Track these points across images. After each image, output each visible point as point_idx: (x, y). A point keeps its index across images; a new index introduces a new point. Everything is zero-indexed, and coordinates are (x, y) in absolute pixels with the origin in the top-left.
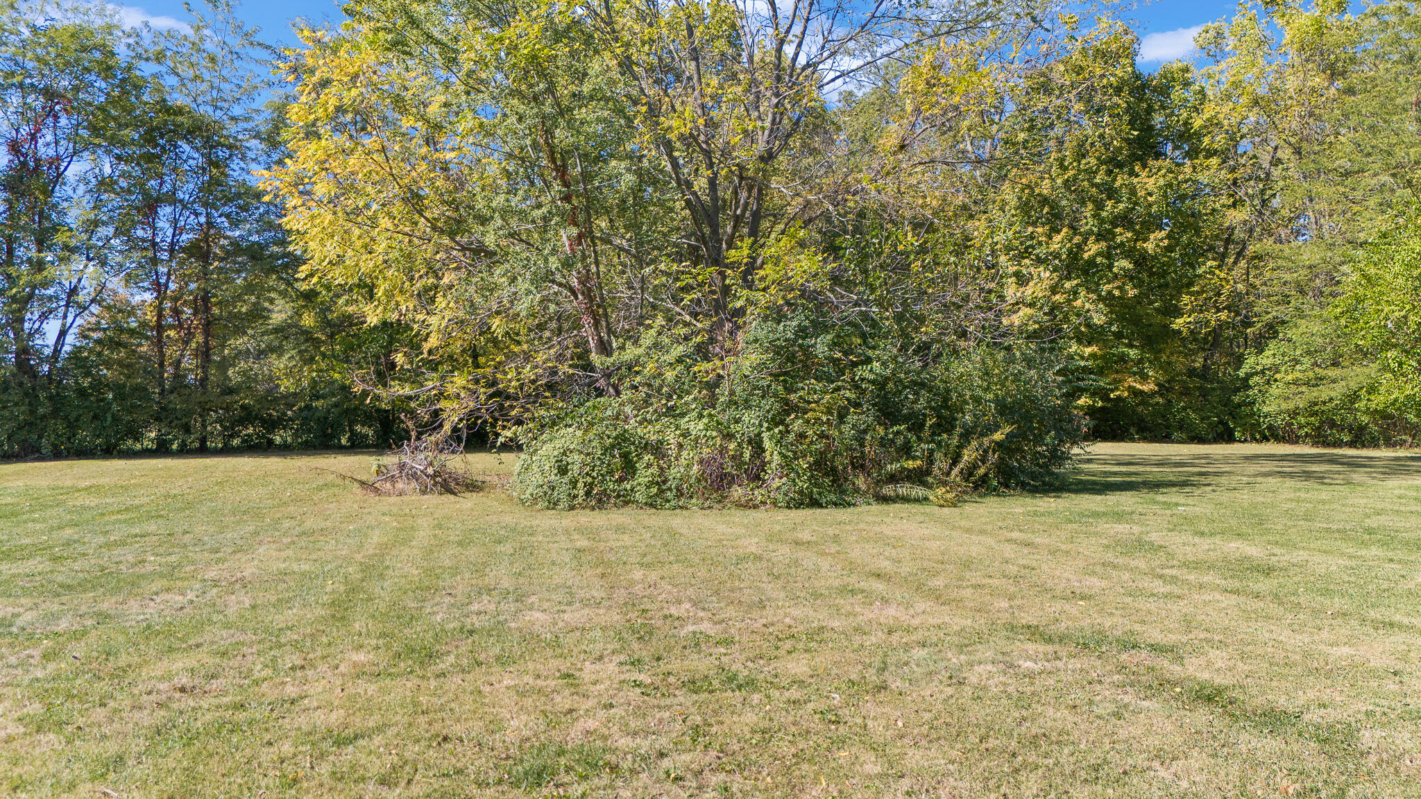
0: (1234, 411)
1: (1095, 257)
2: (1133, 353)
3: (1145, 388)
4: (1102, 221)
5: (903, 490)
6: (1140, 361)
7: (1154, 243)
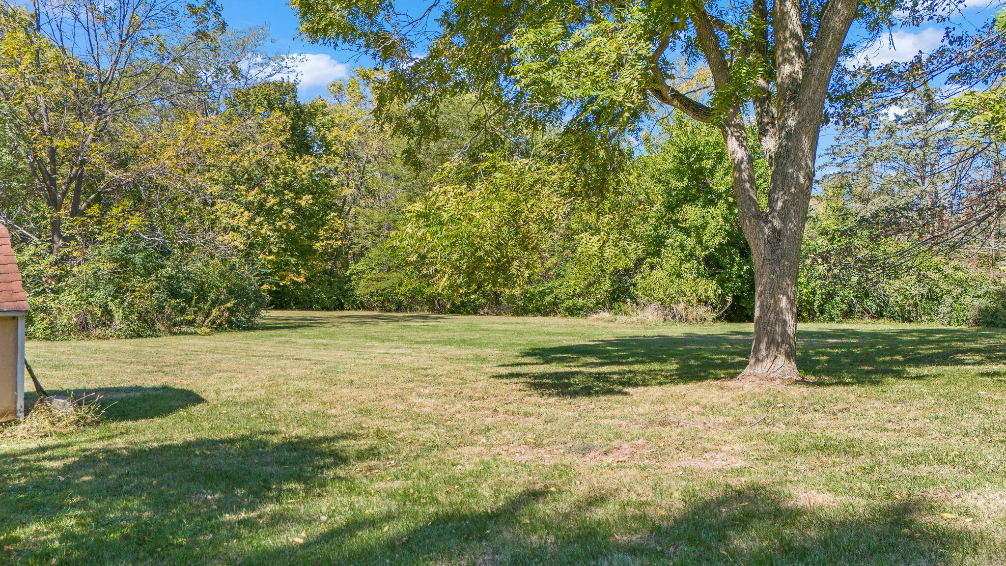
0: (344, 293)
1: (274, 205)
2: (293, 260)
3: (299, 280)
4: (277, 185)
5: (184, 329)
6: (296, 265)
7: (306, 200)
